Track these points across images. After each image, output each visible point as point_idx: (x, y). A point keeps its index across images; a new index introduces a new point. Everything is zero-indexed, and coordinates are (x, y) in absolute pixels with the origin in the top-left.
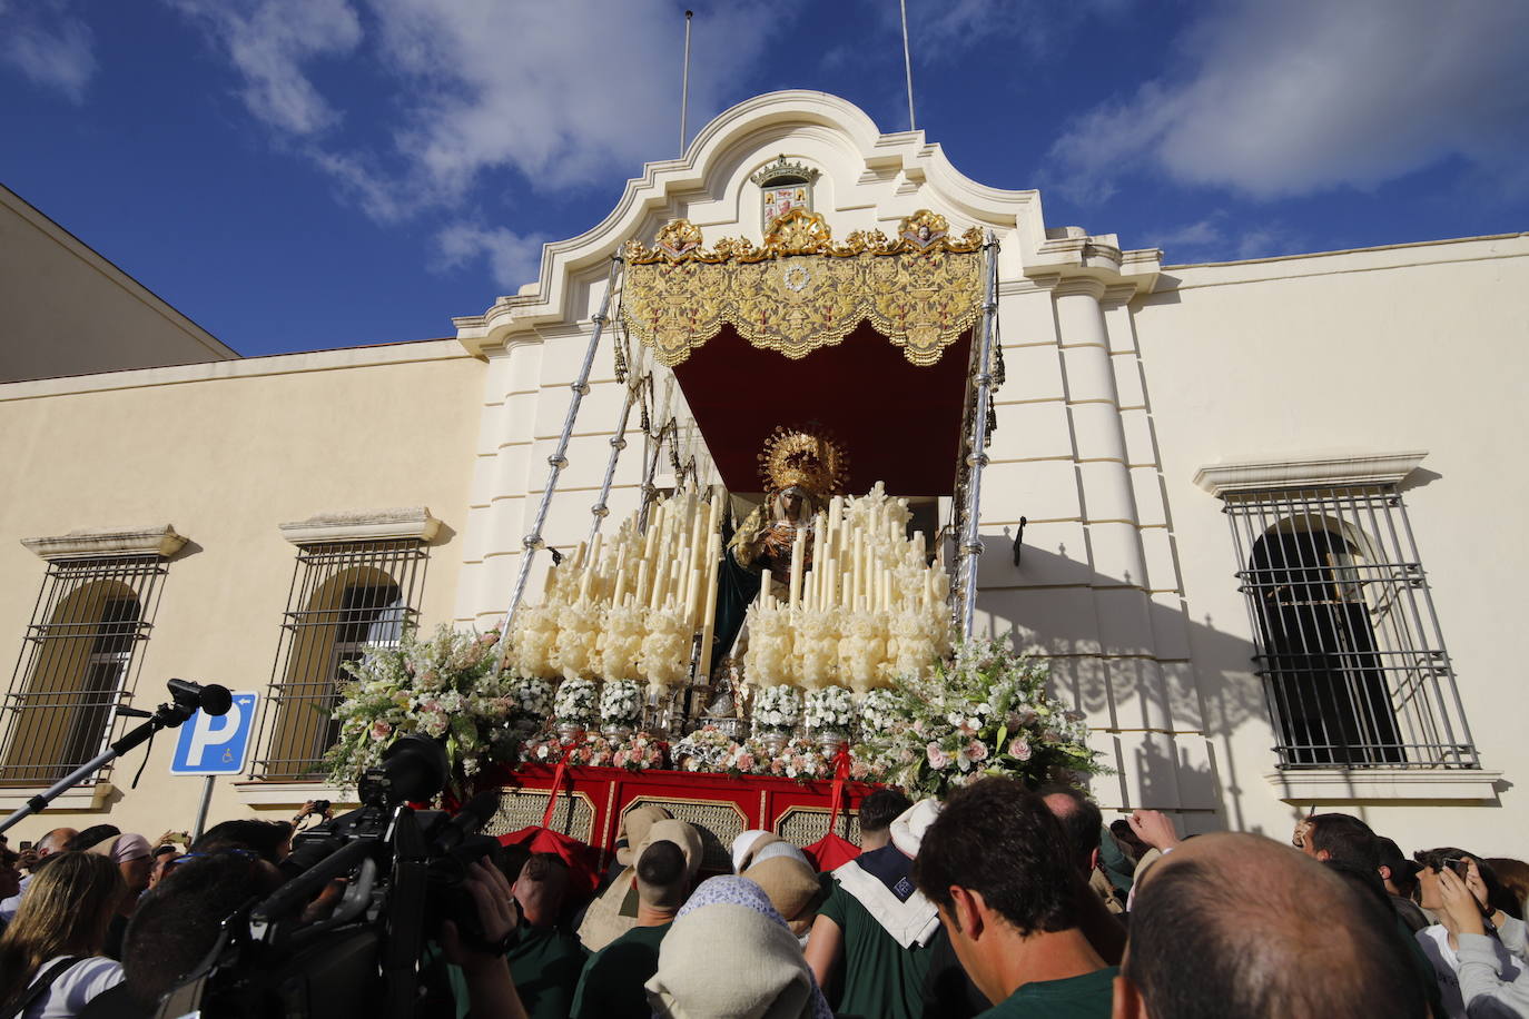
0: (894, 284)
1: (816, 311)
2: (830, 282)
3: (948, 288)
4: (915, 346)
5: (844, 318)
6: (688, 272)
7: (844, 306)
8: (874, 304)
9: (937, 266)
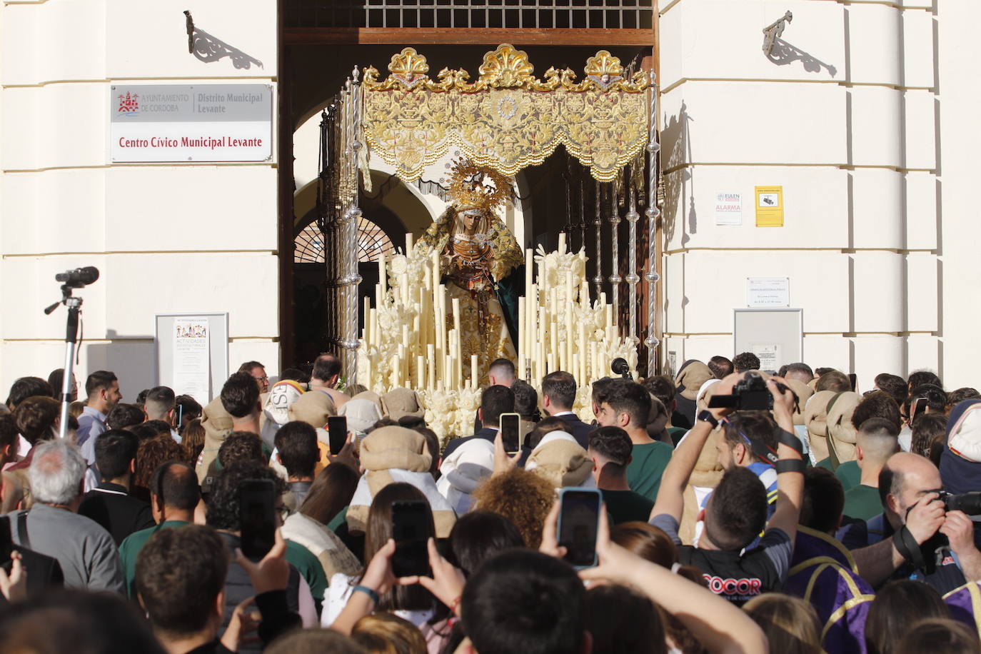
0: (582, 115)
1: (523, 137)
2: (533, 112)
3: (623, 121)
4: (598, 166)
5: (544, 144)
6: (418, 99)
7: (544, 134)
8: (568, 132)
9: (614, 102)
